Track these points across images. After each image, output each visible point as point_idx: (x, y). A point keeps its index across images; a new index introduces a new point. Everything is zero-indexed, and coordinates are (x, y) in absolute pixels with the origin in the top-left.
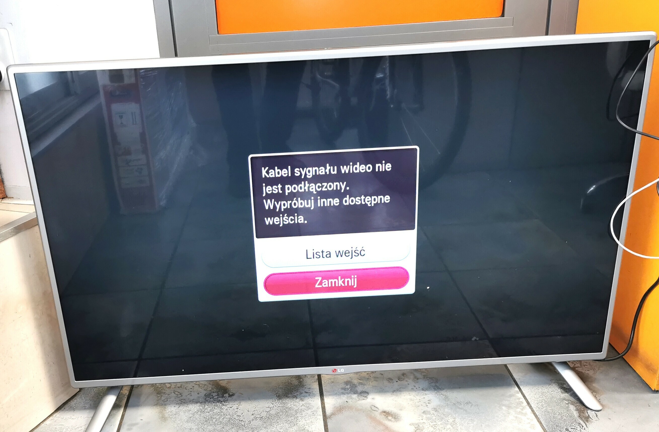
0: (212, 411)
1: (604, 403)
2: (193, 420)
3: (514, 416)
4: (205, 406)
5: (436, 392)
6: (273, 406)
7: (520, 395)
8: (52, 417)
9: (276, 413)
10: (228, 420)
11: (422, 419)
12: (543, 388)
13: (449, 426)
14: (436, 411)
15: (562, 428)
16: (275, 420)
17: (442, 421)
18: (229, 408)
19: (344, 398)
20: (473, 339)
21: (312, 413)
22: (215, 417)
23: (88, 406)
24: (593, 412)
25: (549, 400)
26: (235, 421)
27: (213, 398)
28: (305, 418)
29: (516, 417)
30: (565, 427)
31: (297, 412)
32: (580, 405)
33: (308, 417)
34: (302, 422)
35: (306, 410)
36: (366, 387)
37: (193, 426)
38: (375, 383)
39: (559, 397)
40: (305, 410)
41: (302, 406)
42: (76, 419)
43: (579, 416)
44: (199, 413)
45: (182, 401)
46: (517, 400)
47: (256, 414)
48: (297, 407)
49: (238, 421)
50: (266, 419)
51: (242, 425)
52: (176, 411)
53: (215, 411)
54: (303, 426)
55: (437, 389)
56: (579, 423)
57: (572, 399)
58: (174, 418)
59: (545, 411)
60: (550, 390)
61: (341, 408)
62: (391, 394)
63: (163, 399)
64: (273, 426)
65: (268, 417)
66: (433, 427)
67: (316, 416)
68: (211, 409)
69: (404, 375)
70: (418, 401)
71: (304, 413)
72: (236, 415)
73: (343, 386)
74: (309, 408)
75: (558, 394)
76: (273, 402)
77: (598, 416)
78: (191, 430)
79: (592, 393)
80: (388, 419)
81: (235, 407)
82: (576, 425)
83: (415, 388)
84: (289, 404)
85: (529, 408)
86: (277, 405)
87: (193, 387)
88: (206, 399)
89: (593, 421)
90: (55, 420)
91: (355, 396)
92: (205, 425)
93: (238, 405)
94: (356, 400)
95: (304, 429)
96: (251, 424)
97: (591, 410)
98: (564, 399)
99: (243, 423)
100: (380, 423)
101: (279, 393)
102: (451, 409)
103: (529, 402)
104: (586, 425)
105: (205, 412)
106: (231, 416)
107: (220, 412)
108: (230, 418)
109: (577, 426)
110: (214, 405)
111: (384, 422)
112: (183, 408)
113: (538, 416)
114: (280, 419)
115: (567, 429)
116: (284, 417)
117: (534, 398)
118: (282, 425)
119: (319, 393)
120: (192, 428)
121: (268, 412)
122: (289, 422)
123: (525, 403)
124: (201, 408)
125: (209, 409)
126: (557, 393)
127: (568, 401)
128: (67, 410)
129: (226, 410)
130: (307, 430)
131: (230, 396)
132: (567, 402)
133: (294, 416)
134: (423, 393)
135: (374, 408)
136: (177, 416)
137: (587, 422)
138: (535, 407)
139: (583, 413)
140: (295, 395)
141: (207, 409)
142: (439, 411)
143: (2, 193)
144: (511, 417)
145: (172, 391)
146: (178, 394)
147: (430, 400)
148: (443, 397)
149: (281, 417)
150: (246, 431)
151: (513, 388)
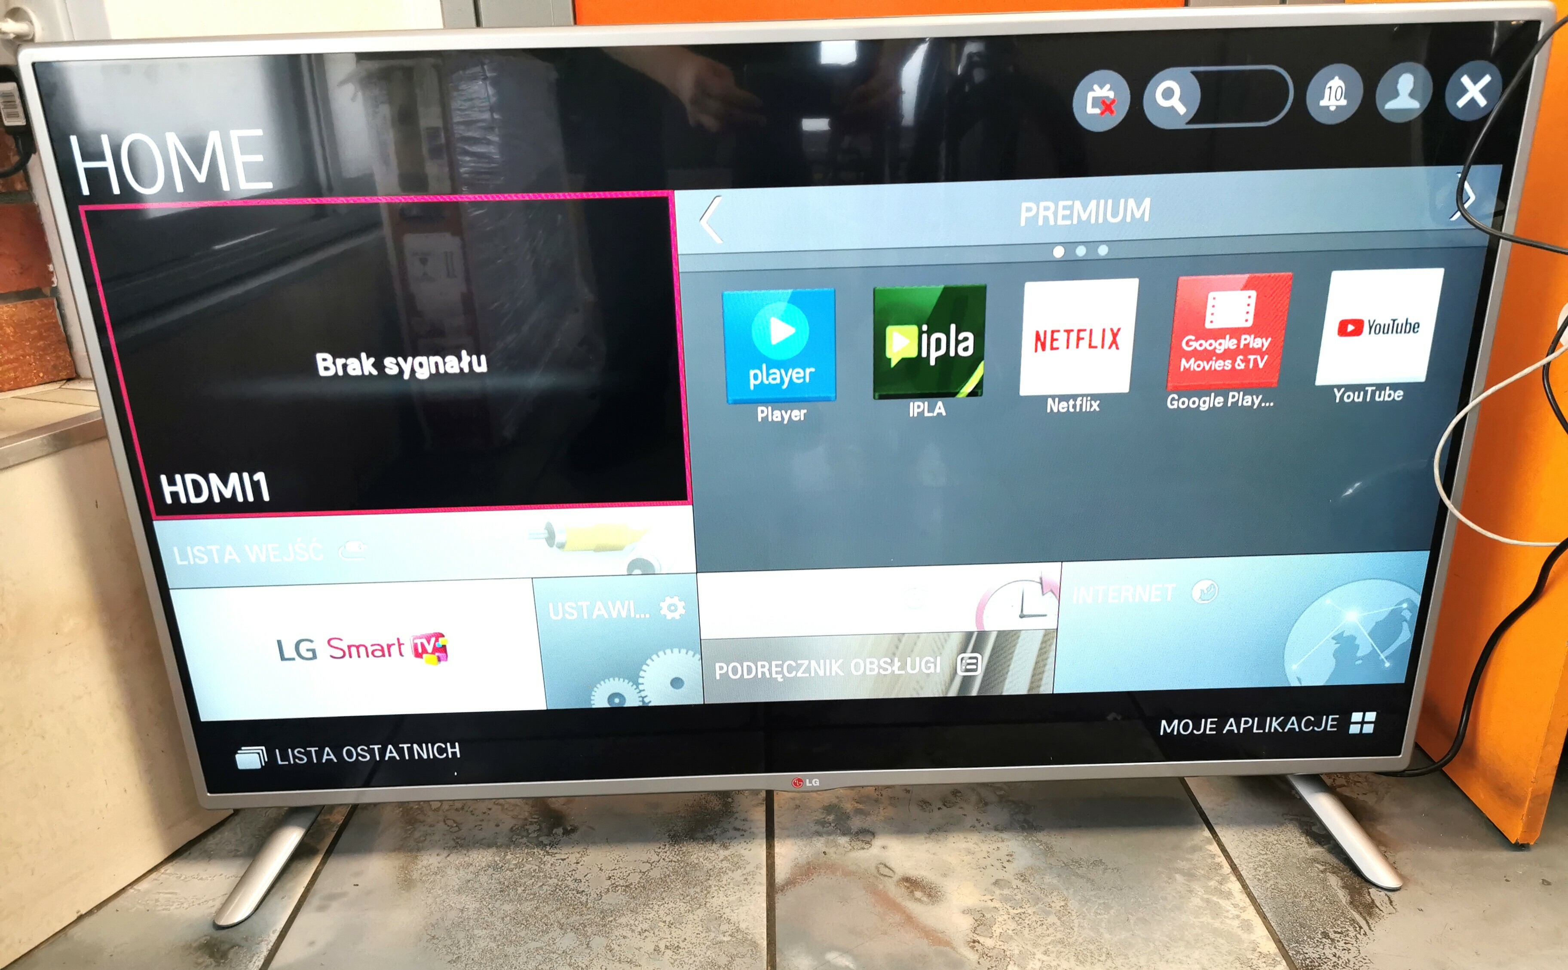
0: (520, 868)
1: (1406, 870)
2: (473, 887)
3: (1202, 899)
4: (505, 856)
5: (1026, 836)
6: (657, 858)
7: (1214, 848)
8: (155, 873)
9: (662, 876)
10: (552, 889)
11: (992, 900)
12: (1265, 833)
13: (1052, 919)
14: (1023, 881)
15: (1314, 931)
16: (657, 894)
17: (1037, 907)
18: (560, 861)
19: (819, 844)
20: (1110, 717)
21: (743, 878)
22: (523, 881)
24: (1383, 893)
25: (1280, 861)
26: (567, 893)
27: (527, 837)
28: (726, 890)
29: (1208, 901)
30: (1321, 929)
31: (710, 876)
32: (1351, 875)
33: (733, 886)
34: (717, 900)
35: (730, 870)
36: (869, 820)
37: (468, 903)
38: (890, 812)
39: (1304, 855)
40: (727, 871)
41: (722, 861)
42: (210, 879)
43: (1351, 903)
44: (490, 871)
45: (458, 843)
46: (1209, 861)
47: (618, 876)
48: (712, 863)
49: (574, 892)
50: (638, 890)
51: (580, 902)
52: (440, 866)
53: (528, 866)
54: (718, 909)
55: (1029, 828)
56: (1353, 920)
57: (1334, 859)
58: (430, 881)
59: (1273, 887)
60: (1282, 837)
61: (809, 868)
62: (926, 838)
63: (415, 837)
64: (650, 908)
65: (642, 884)
66: (1017, 919)
67: (751, 887)
68: (518, 863)
69: (958, 794)
70: (986, 855)
71: (725, 878)
72: (573, 878)
73: (820, 816)
74: (737, 866)
75: (1301, 848)
76: (659, 851)
77: (1394, 904)
78: (462, 913)
79: (1377, 847)
80: (913, 895)
81: (573, 858)
82: (1345, 924)
83: (978, 825)
84: (695, 856)
85: (1235, 879)
86: (666, 858)
87: (490, 809)
88: (512, 838)
89: (1383, 914)
90: (160, 882)
91: (843, 840)
92: (496, 901)
93: (579, 856)
94: (846, 850)
95: (720, 916)
96: (601, 900)
97: (1378, 887)
98: (1315, 860)
99: (584, 899)
100: (893, 905)
101: (675, 828)
102: (1059, 876)
103: (1235, 865)
104: (1368, 923)
105: (503, 868)
106: (561, 880)
107: (537, 871)
108: (557, 885)
109: (1346, 926)
110: (527, 853)
111: (903, 903)
112: (457, 859)
113: (1258, 900)
114: (670, 890)
115: (1324, 932)
116: (678, 887)
117: (1247, 857)
118: (671, 905)
119: (764, 830)
120: (467, 907)
121: (644, 873)
122: (688, 899)
123: (1227, 869)
124: (497, 859)
125: (514, 862)
126: (1298, 845)
127: (1323, 865)
128: (196, 859)
129: (552, 864)
130: (726, 918)
131: (566, 832)
132: (1322, 868)
133: (701, 884)
134: (996, 837)
135: (883, 869)
136: (438, 877)
137: (1371, 916)
138: (1250, 877)
139: (1360, 894)
140: (712, 833)
141: (509, 862)
142: (1031, 881)
143: (65, 368)
144: (1196, 901)
145: (441, 818)
146: (452, 827)
147: (1011, 855)
148: (1041, 847)
149: (672, 886)
150: (588, 917)
151: (1200, 831)
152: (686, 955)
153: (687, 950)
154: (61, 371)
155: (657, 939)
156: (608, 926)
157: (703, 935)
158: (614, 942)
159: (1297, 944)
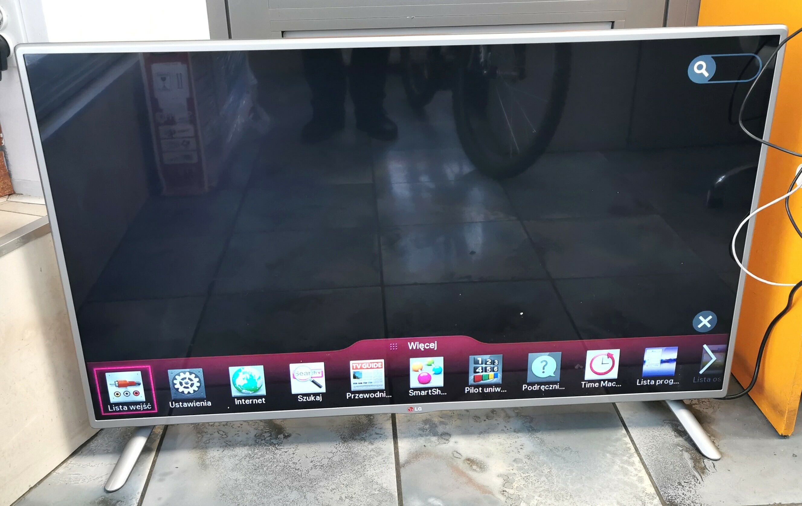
0: (263, 457)
1: (723, 450)
2: (240, 468)
3: (619, 466)
4: (254, 450)
5: (531, 435)
6: (336, 451)
7: (627, 439)
8: (66, 463)
9: (340, 460)
10: (282, 468)
11: (512, 469)
12: (654, 430)
13: (543, 478)
14: (529, 459)
15: (674, 482)
16: (338, 469)
17: (536, 473)
18: (284, 453)
19: (421, 441)
20: (577, 367)
21: (382, 460)
22: (266, 464)
23: (111, 449)
24: (711, 462)
25: (660, 445)
27: (265, 439)
28: (374, 467)
29: (622, 467)
30: (678, 481)
31: (365, 459)
32: (696, 452)
33: (377, 465)
34: (370, 472)
36: (447, 427)
37: (239, 476)
38: (459, 422)
39: (673, 442)
40: (374, 457)
41: (371, 451)
42: (96, 466)
43: (694, 467)
44: (248, 459)
45: (227, 443)
46: (624, 446)
47: (316, 460)
48: (365, 452)
49: (294, 469)
50: (328, 468)
51: (298, 475)
52: (220, 456)
53: (267, 456)
54: (371, 477)
55: (532, 430)
56: (694, 476)
57: (687, 445)
58: (216, 465)
59: (655, 459)
60: (662, 433)
61: (417, 455)
62: (478, 437)
63: (204, 441)
64: (335, 477)
65: (330, 465)
66: (525, 479)
67: (387, 465)
68: (262, 454)
69: (494, 412)
70: (509, 445)
71: (373, 460)
72: (292, 462)
73: (421, 425)
74: (379, 454)
75: (671, 438)
76: (337, 446)
77: (716, 467)
78: (236, 482)
79: (710, 437)
80: (472, 468)
81: (291, 451)
82: (690, 478)
83: (505, 430)
84: (356, 449)
85: (637, 455)
86: (341, 450)
87: (242, 425)
88: (256, 441)
89: (709, 473)
90: (70, 468)
91: (434, 439)
92: (253, 475)
93: (294, 450)
94: (436, 444)
95: (372, 480)
96: (309, 474)
97: (708, 458)
98: (678, 445)
99: (299, 473)
100: (462, 474)
101: (344, 434)
102: (547, 456)
103: (637, 448)
104: (701, 477)
105: (254, 457)
106: (286, 463)
107: (273, 458)
108: (284, 466)
109: (691, 479)
110: (266, 449)
111: (467, 472)
112: (228, 452)
113: (647, 466)
114: (345, 467)
115: (679, 482)
116: (349, 466)
117: (643, 444)
118: (346, 475)
119: (392, 435)
120: (238, 478)
121: (330, 458)
122: (355, 471)
123: (633, 450)
124: (250, 452)
125: (259, 454)
126: (670, 436)
127: (682, 447)
128: (86, 455)
129: (280, 455)
130: (376, 482)
131: (286, 437)
132: (681, 449)
133: (360, 464)
134: (515, 436)
135: (456, 454)
136: (220, 462)
137: (703, 474)
138: (644, 454)
139: (699, 462)
140: (364, 436)
141: (256, 454)
142: (533, 458)
144: (616, 467)
145: (216, 430)
146: (223, 435)
147: (523, 445)
148: (538, 441)
149: (345, 465)
150: (303, 482)
151: (620, 430)
152: (356, 501)
153: (356, 499)
155: (340, 493)
156: (314, 487)
157: (364, 491)
158: (318, 495)
159: (665, 489)
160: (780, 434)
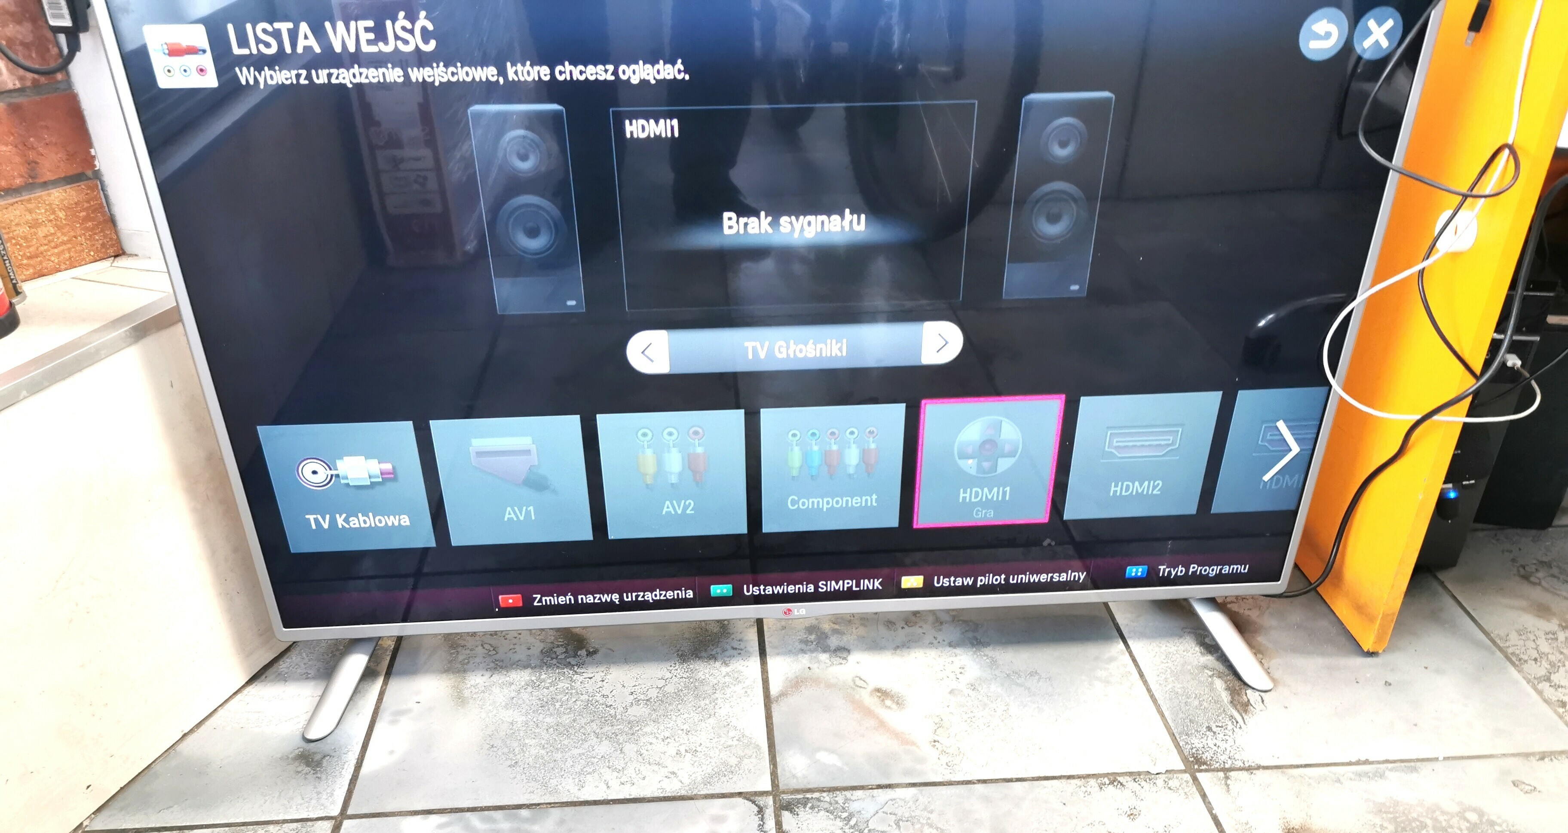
0: (554, 686)
1: (1277, 674)
2: (518, 703)
4: (540, 676)
5: (975, 651)
6: (670, 675)
7: (1127, 658)
8: (241, 694)
9: (676, 691)
10: (585, 705)
11: (948, 706)
12: (1168, 644)
13: (997, 721)
14: (973, 690)
15: (1201, 726)
16: (674, 707)
17: (985, 711)
18: (588, 679)
19: (804, 660)
21: (742, 692)
23: (312, 672)
24: (1257, 693)
25: (1178, 668)
26: (597, 707)
27: (557, 658)
28: (730, 701)
30: (1206, 724)
31: (716, 690)
32: (1234, 679)
33: (735, 698)
34: (724, 710)
35: (732, 684)
36: (845, 638)
37: (516, 717)
38: (862, 631)
39: (1197, 663)
40: (730, 685)
41: (724, 677)
43: (1231, 702)
44: (530, 689)
45: (497, 664)
46: (1122, 669)
47: (639, 691)
48: (716, 678)
49: (603, 706)
50: (657, 704)
51: (608, 714)
52: (486, 684)
53: (561, 685)
54: (725, 718)
55: (977, 644)
56: (1232, 716)
57: (1220, 667)
58: (480, 698)
59: (1171, 690)
60: (1181, 648)
61: (797, 682)
62: (893, 654)
63: (460, 662)
64: (669, 718)
65: (660, 698)
66: (969, 722)
67: (749, 698)
68: (552, 681)
69: (916, 618)
70: (942, 668)
71: (728, 691)
72: (601, 694)
73: (804, 637)
74: (738, 681)
75: (1195, 657)
76: (671, 668)
77: (1265, 702)
78: (513, 725)
79: (1255, 654)
80: (885, 704)
81: (598, 677)
82: (1224, 720)
83: (935, 642)
84: (702, 673)
86: (677, 675)
87: (520, 638)
88: (543, 660)
89: (1255, 711)
90: (245, 701)
91: (824, 657)
92: (539, 715)
93: (604, 674)
94: (827, 666)
95: (728, 723)
96: (627, 713)
97: (1253, 689)
98: (1205, 667)
99: (612, 711)
100: (868, 712)
101: (683, 649)
102: (1002, 685)
104: (1243, 718)
105: (540, 686)
106: (590, 695)
107: (569, 688)
108: (588, 700)
109: (1226, 721)
110: (559, 673)
111: (876, 711)
112: (501, 679)
114: (684, 702)
115: (1209, 726)
116: (690, 700)
118: (686, 715)
119: (757, 648)
120: (515, 720)
121: (661, 688)
122: (699, 710)
123: (1136, 675)
124: (533, 678)
125: (548, 681)
126: (1193, 654)
127: (1211, 670)
128: (272, 680)
129: (581, 683)
130: (733, 725)
131: (590, 654)
132: (1210, 673)
133: (709, 697)
134: (951, 652)
135: (858, 682)
136: (486, 694)
137: (1246, 714)
138: (1154, 682)
139: (1239, 694)
140: (713, 653)
141: (544, 681)
142: (980, 689)
143: (112, 246)
145: (479, 643)
146: (490, 650)
147: (963, 668)
148: (987, 660)
149: (685, 699)
150: (619, 727)
151: (1116, 644)
152: (703, 757)
153: (703, 753)
154: (108, 249)
155: (678, 744)
156: (636, 734)
157: (715, 740)
158: (643, 747)
159: (1186, 736)
160: (1366, 651)
